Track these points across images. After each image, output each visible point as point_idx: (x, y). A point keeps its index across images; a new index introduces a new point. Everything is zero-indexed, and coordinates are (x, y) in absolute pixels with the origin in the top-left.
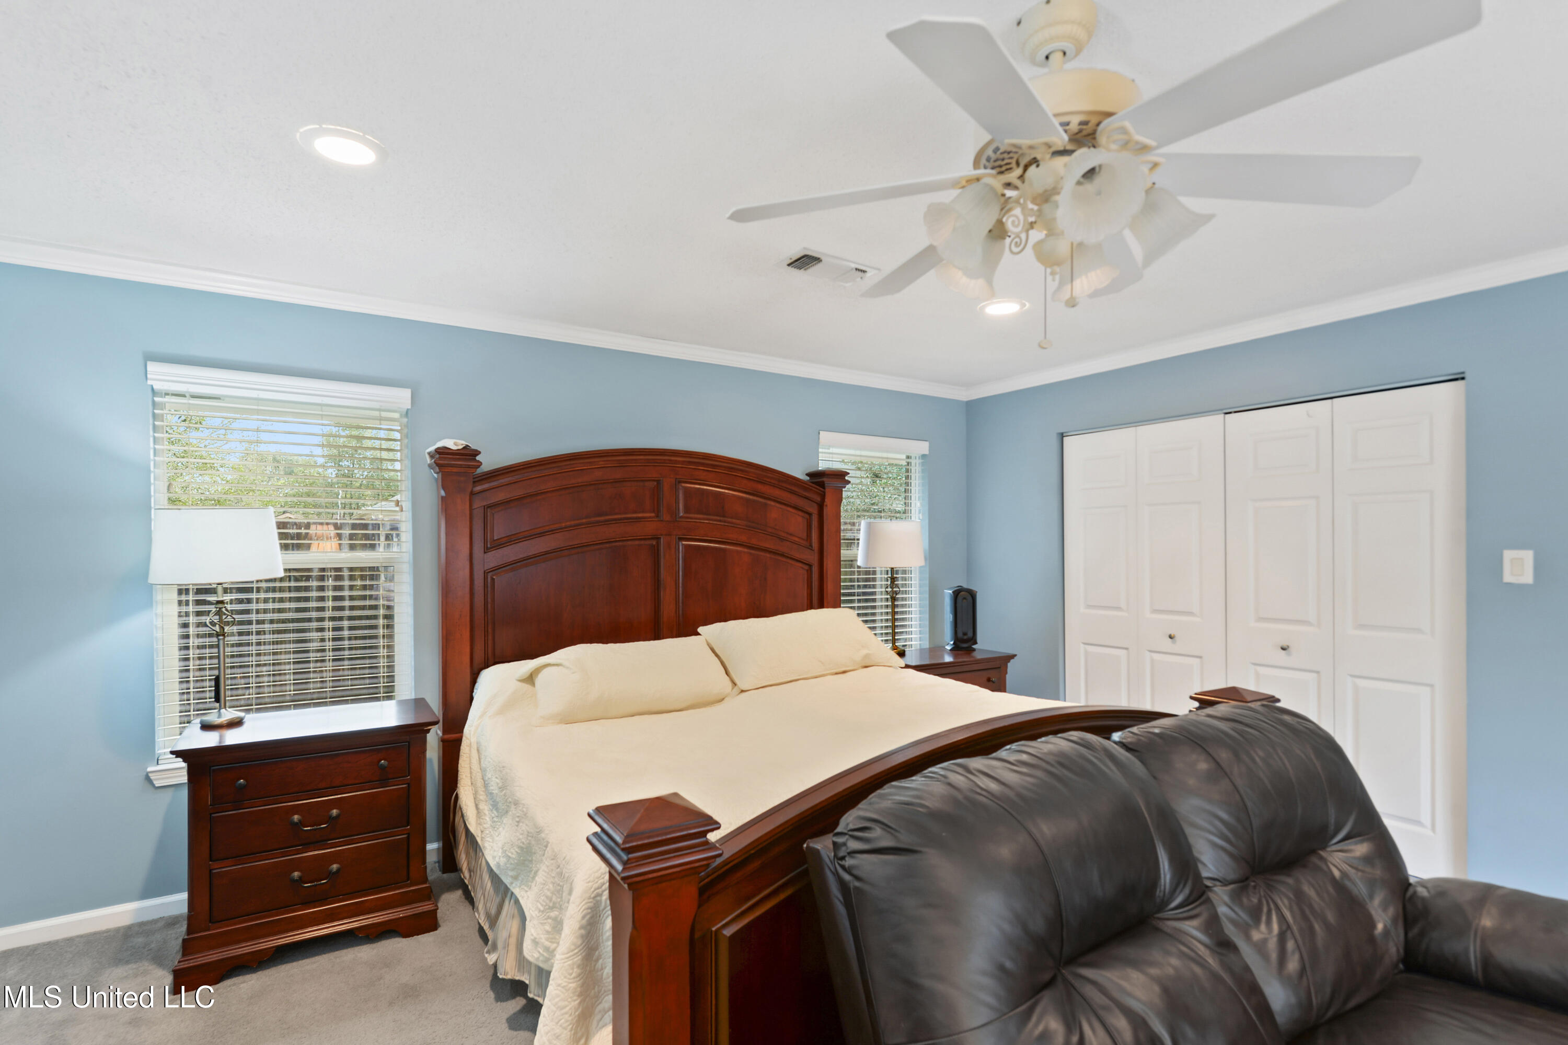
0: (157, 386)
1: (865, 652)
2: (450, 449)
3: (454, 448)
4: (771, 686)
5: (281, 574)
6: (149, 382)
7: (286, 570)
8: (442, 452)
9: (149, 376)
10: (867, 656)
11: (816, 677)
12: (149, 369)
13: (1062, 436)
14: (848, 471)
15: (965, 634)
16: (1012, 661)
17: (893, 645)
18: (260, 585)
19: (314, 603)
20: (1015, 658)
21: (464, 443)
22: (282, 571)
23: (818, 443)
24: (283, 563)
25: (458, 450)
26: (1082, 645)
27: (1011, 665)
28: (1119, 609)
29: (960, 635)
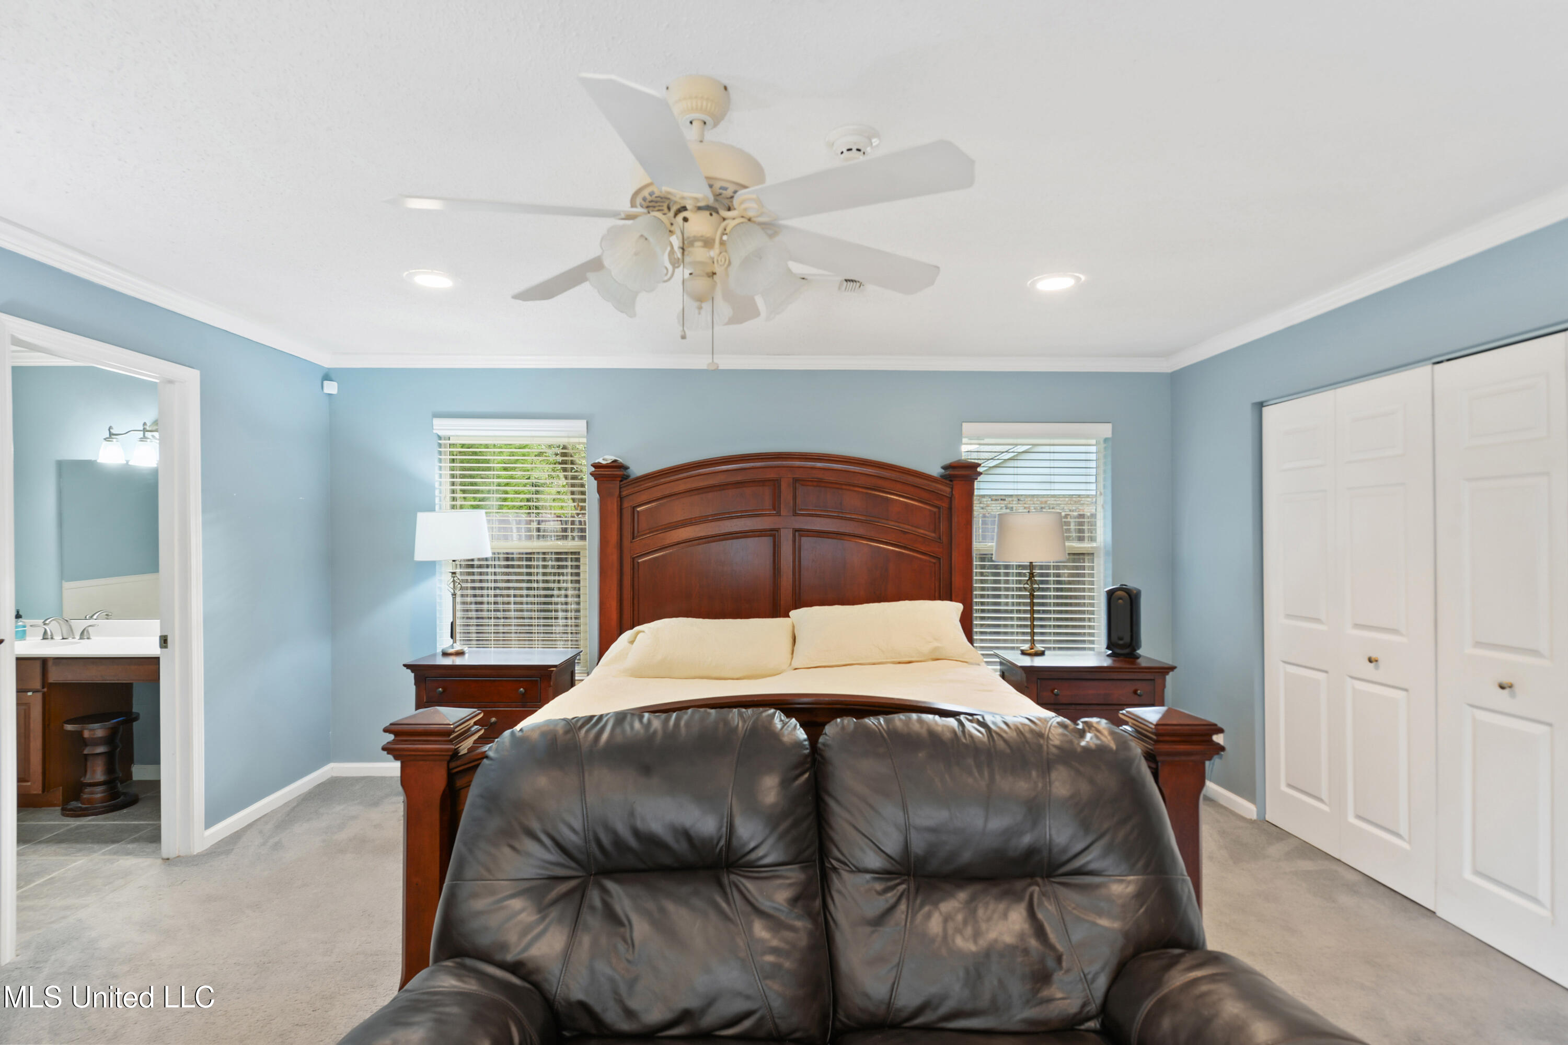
0: (441, 433)
1: (936, 644)
2: (601, 463)
3: (604, 462)
4: (825, 667)
5: (489, 555)
6: (435, 431)
7: (494, 553)
8: (597, 466)
9: (434, 427)
10: (936, 649)
11: (874, 664)
12: (434, 423)
13: (1261, 405)
14: (979, 462)
15: (1121, 639)
16: (1171, 673)
17: (1031, 644)
18: (462, 563)
19: (525, 577)
20: (1175, 670)
21: (614, 458)
22: (491, 554)
23: (962, 434)
24: (492, 548)
25: (607, 464)
26: (1282, 664)
27: (1169, 678)
28: (1317, 620)
29: (1114, 638)
